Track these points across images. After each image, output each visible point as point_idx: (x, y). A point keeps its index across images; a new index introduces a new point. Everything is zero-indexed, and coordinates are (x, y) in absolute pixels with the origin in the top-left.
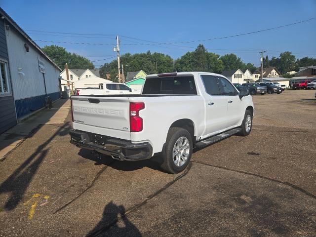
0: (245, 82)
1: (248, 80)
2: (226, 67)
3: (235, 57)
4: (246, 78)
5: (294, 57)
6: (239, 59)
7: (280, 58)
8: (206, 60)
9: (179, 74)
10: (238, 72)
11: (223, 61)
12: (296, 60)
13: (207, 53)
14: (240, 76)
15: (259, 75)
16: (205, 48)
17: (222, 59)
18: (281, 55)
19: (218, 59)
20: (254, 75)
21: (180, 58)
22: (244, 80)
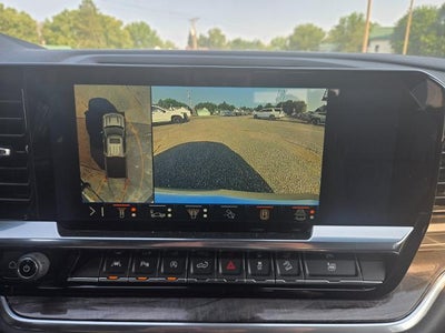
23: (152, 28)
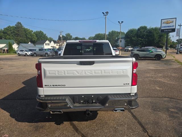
0: (52, 48)
1: (53, 47)
2: (38, 39)
3: (43, 33)
4: (52, 46)
5: (72, 36)
6: (45, 35)
7: (65, 36)
8: (24, 33)
9: (98, 41)
10: (47, 42)
11: (36, 35)
12: (73, 38)
13: (24, 28)
14: (49, 45)
15: (58, 44)
16: (23, 25)
17: (34, 33)
18: (66, 35)
19: (32, 33)
20: (56, 44)
21: (3, 29)
22: (51, 47)
23: (44, 33)
